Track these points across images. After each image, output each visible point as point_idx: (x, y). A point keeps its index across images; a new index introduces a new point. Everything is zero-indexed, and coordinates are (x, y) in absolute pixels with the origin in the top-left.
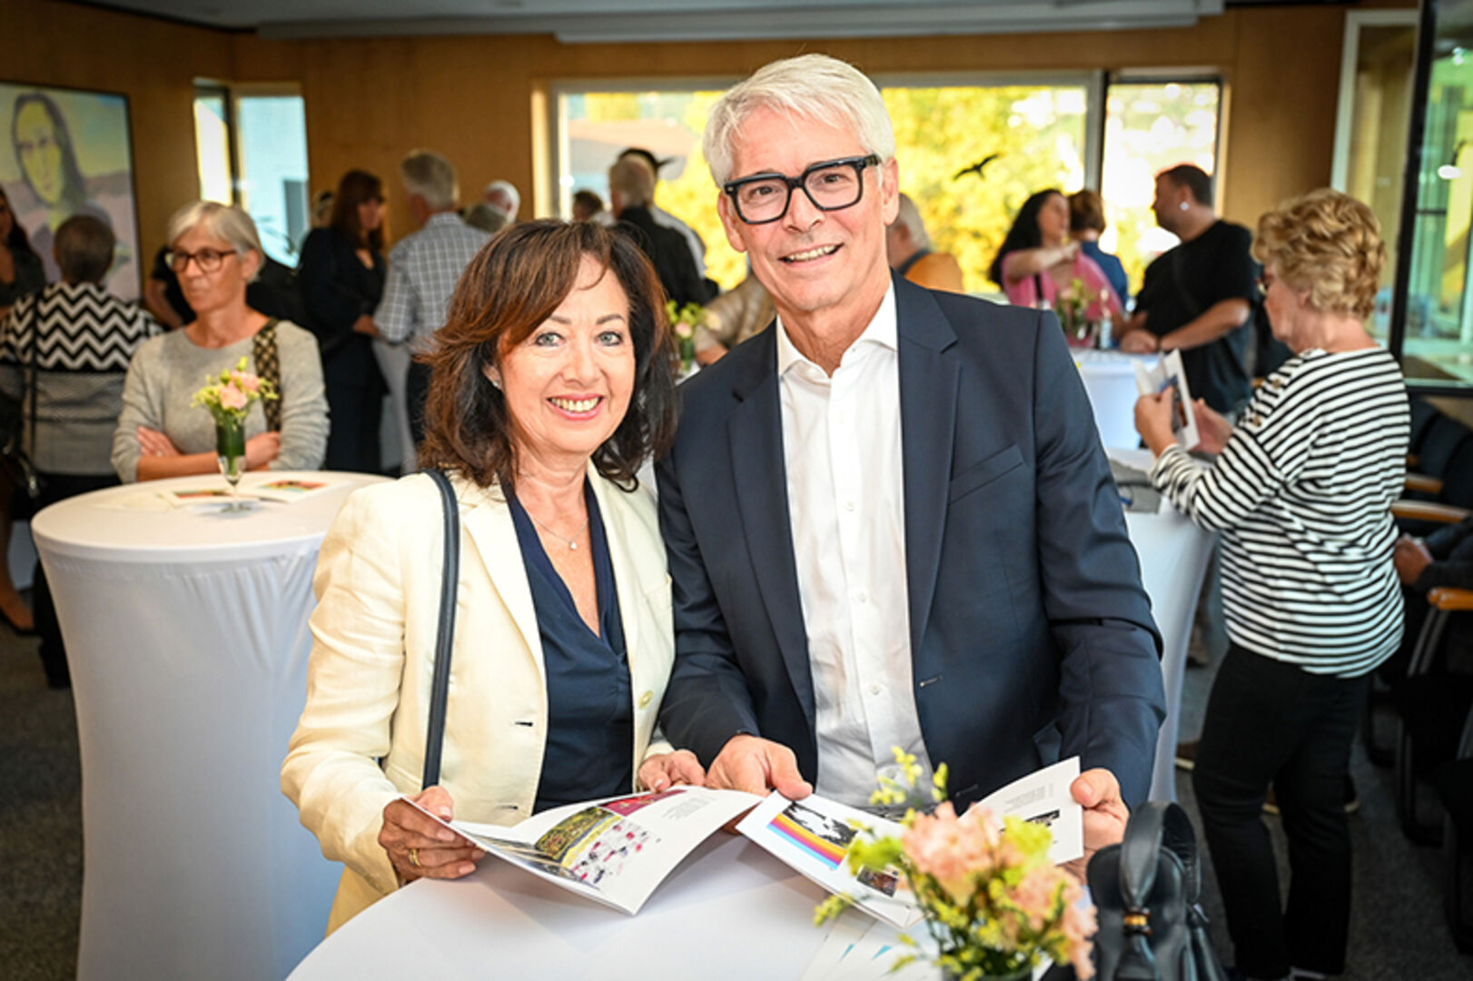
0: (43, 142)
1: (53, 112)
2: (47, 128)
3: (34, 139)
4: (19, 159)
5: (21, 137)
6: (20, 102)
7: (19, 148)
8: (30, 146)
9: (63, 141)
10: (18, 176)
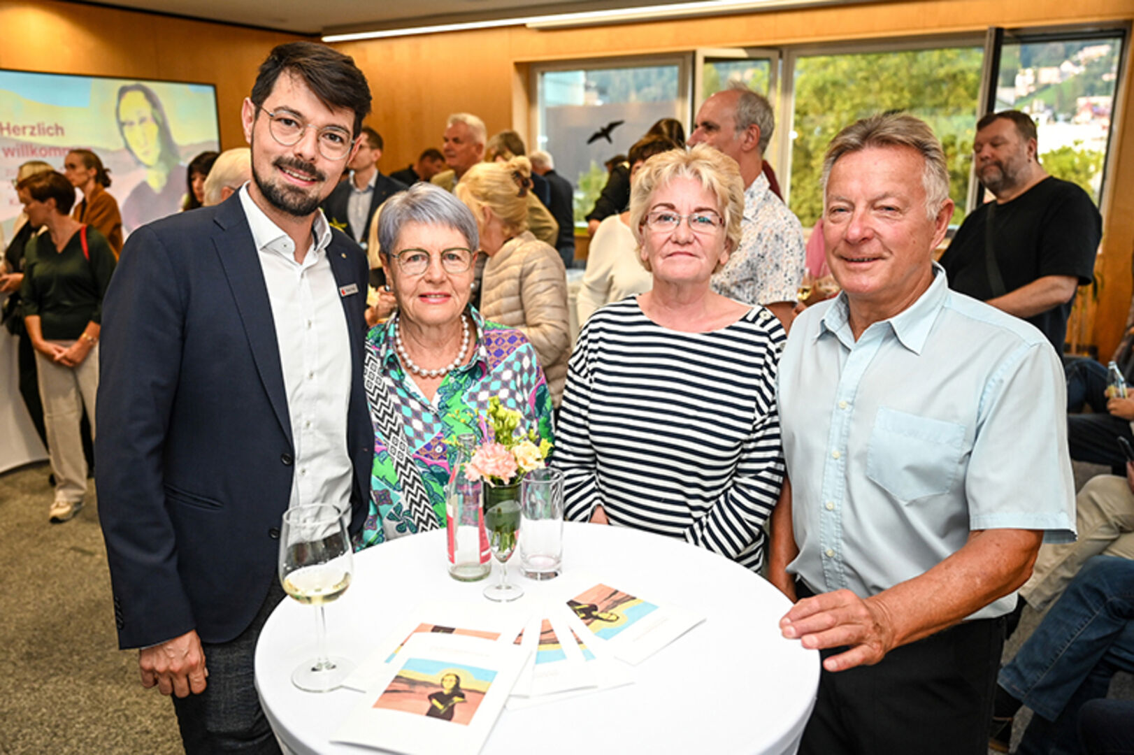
0: (142, 121)
1: (149, 96)
2: (146, 109)
3: (136, 119)
4: (122, 133)
5: (123, 118)
6: (123, 91)
7: (122, 125)
8: (131, 124)
9: (160, 119)
10: (122, 145)
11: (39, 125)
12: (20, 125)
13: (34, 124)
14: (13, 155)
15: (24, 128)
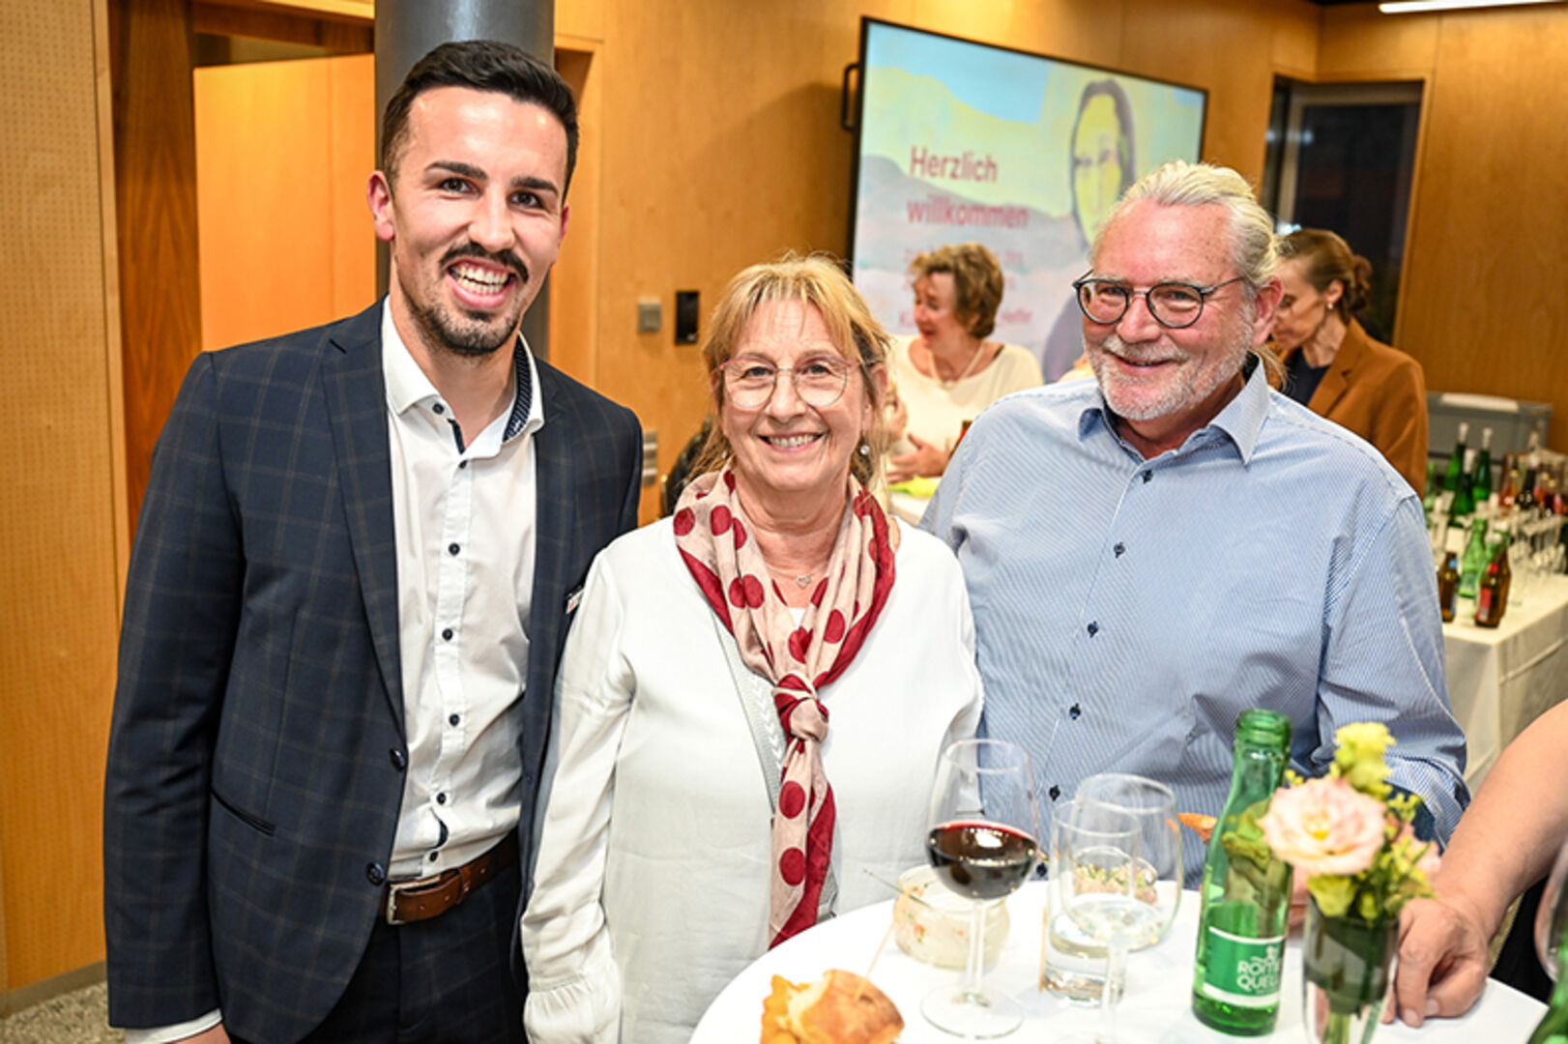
0: (1103, 157)
1: (1121, 108)
2: (1112, 135)
3: (1095, 157)
4: (1073, 182)
5: (1079, 152)
6: (1090, 92)
7: (1076, 162)
8: (1088, 163)
9: (1126, 157)
10: (1067, 209)
11: (965, 156)
12: (940, 156)
13: (959, 155)
14: (920, 218)
15: (945, 160)
